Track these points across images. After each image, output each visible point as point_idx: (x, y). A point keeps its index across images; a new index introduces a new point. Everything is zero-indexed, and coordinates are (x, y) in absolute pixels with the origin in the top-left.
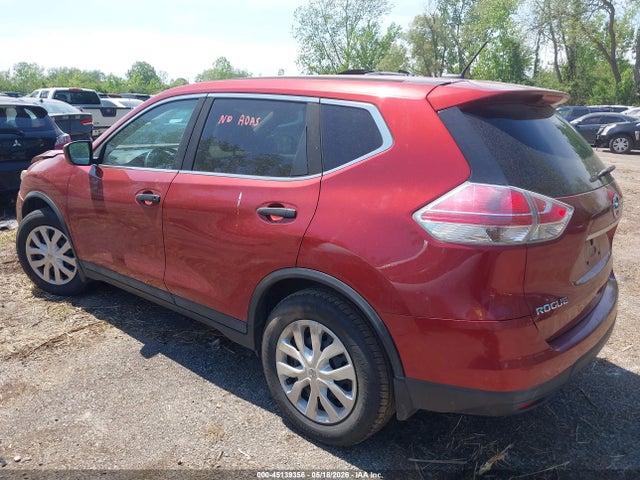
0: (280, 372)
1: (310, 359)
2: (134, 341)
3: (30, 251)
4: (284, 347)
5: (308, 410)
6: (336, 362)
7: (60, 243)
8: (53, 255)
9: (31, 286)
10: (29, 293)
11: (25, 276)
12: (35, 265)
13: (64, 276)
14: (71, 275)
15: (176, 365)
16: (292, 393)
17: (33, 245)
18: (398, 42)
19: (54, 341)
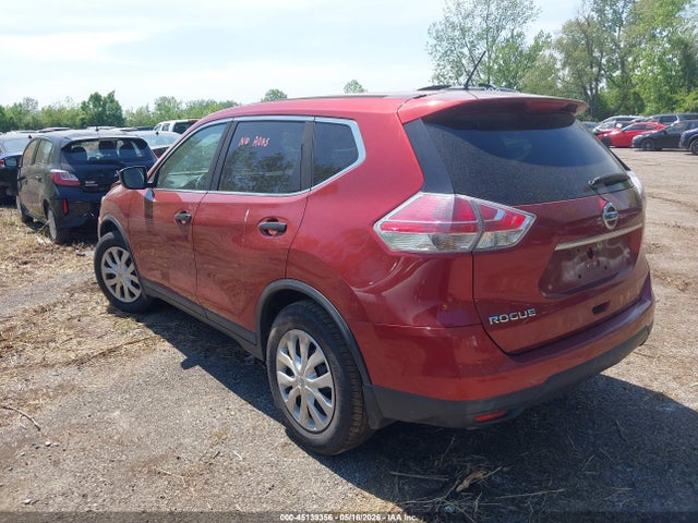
0: (280, 381)
1: (299, 367)
2: (180, 354)
3: (105, 271)
4: (282, 357)
5: (300, 418)
6: (319, 370)
7: (128, 263)
8: (123, 275)
9: (107, 303)
10: (104, 310)
11: (102, 294)
12: (109, 283)
13: (132, 295)
14: (137, 293)
15: (209, 376)
16: (288, 400)
17: (107, 265)
18: (546, 53)
19: (111, 351)
